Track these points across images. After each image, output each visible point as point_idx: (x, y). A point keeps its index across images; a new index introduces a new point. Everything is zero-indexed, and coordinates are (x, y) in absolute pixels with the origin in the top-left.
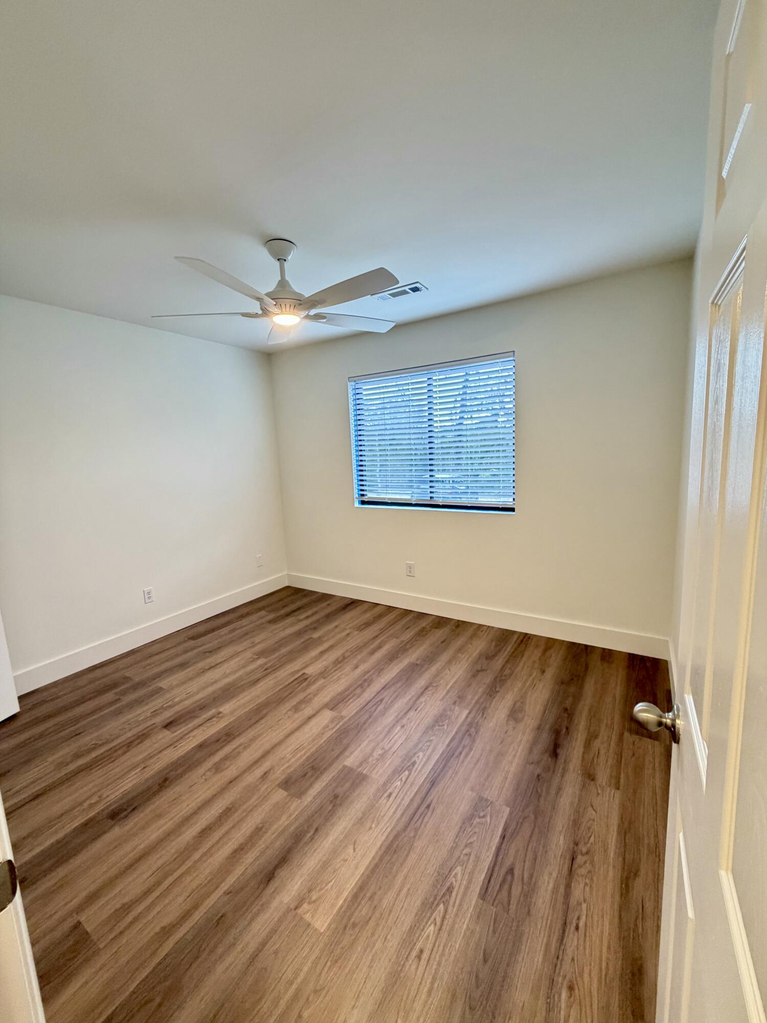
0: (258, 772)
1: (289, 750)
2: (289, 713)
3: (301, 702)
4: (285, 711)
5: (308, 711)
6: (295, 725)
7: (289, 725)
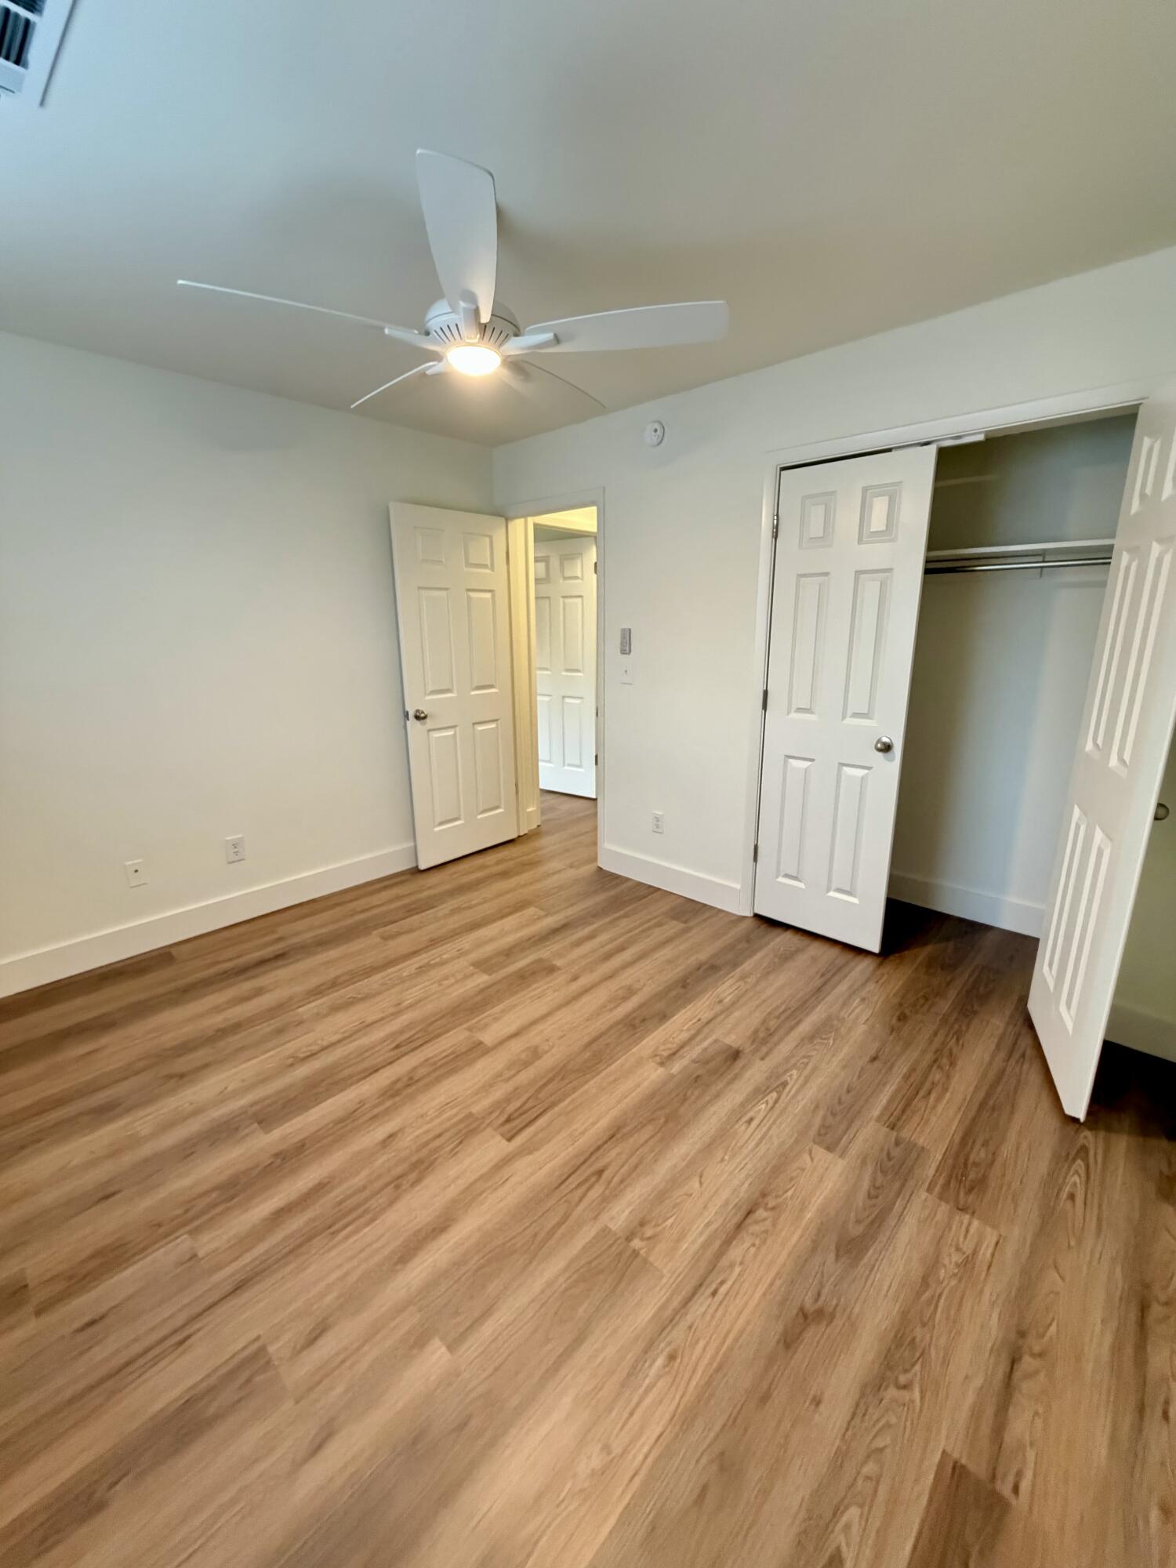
0: (583, 981)
1: (549, 998)
2: (546, 1048)
3: (526, 1064)
4: (554, 1051)
5: (516, 1047)
6: (539, 1027)
7: (548, 1028)
